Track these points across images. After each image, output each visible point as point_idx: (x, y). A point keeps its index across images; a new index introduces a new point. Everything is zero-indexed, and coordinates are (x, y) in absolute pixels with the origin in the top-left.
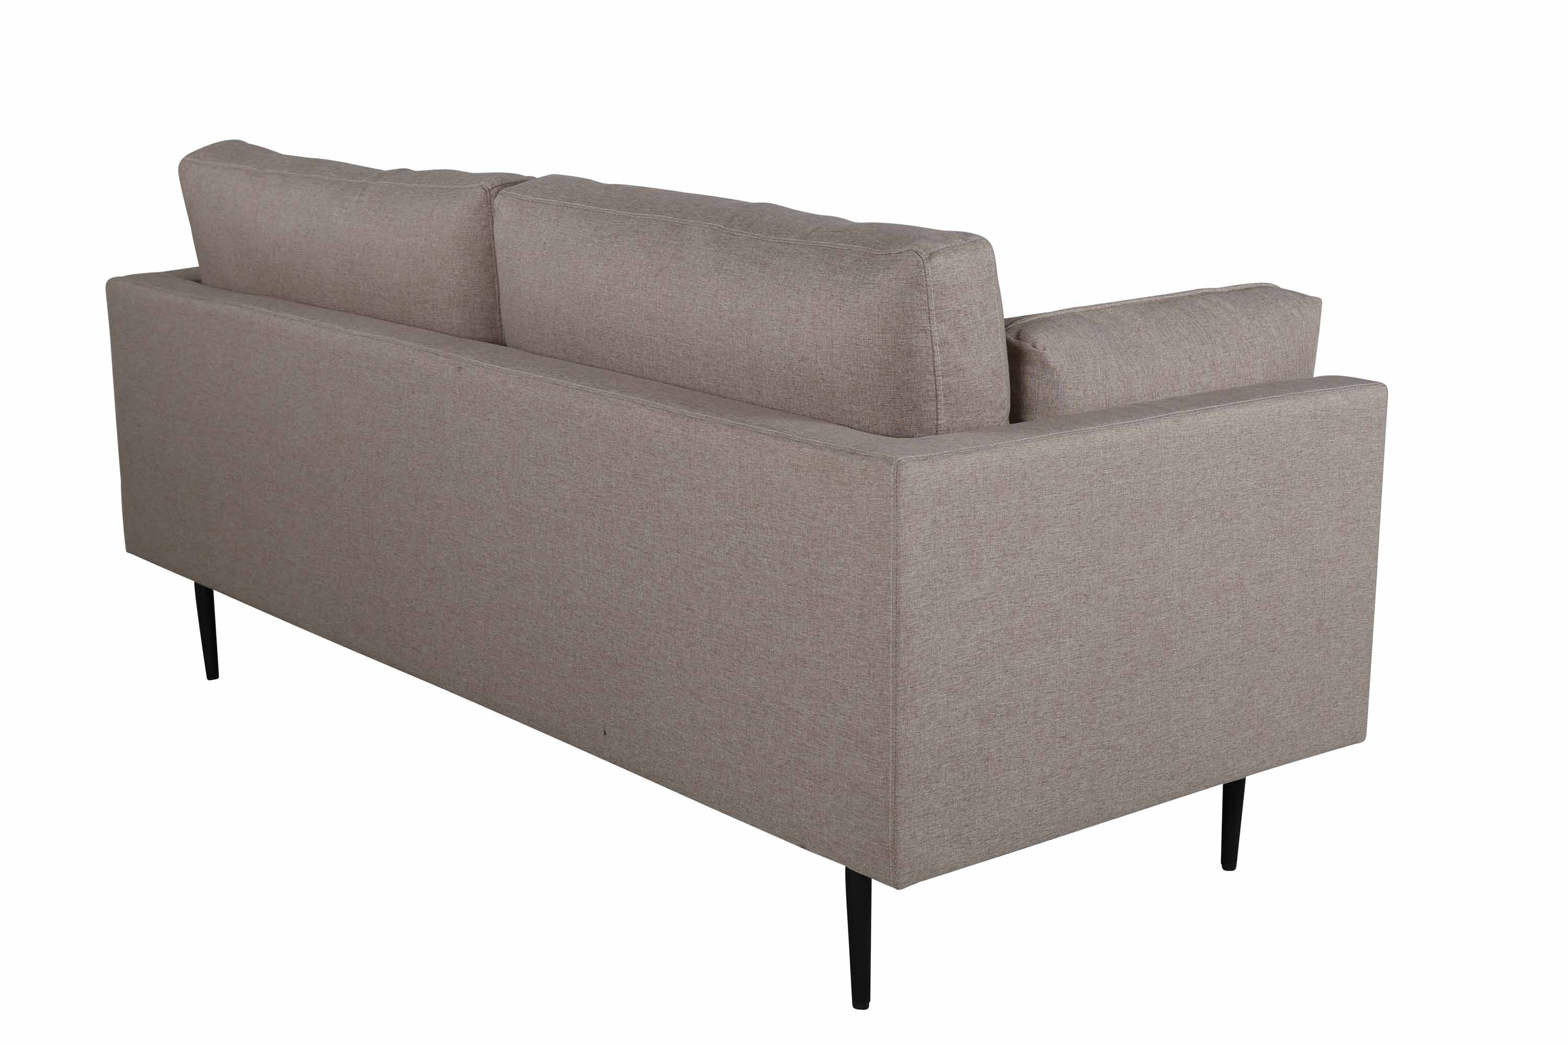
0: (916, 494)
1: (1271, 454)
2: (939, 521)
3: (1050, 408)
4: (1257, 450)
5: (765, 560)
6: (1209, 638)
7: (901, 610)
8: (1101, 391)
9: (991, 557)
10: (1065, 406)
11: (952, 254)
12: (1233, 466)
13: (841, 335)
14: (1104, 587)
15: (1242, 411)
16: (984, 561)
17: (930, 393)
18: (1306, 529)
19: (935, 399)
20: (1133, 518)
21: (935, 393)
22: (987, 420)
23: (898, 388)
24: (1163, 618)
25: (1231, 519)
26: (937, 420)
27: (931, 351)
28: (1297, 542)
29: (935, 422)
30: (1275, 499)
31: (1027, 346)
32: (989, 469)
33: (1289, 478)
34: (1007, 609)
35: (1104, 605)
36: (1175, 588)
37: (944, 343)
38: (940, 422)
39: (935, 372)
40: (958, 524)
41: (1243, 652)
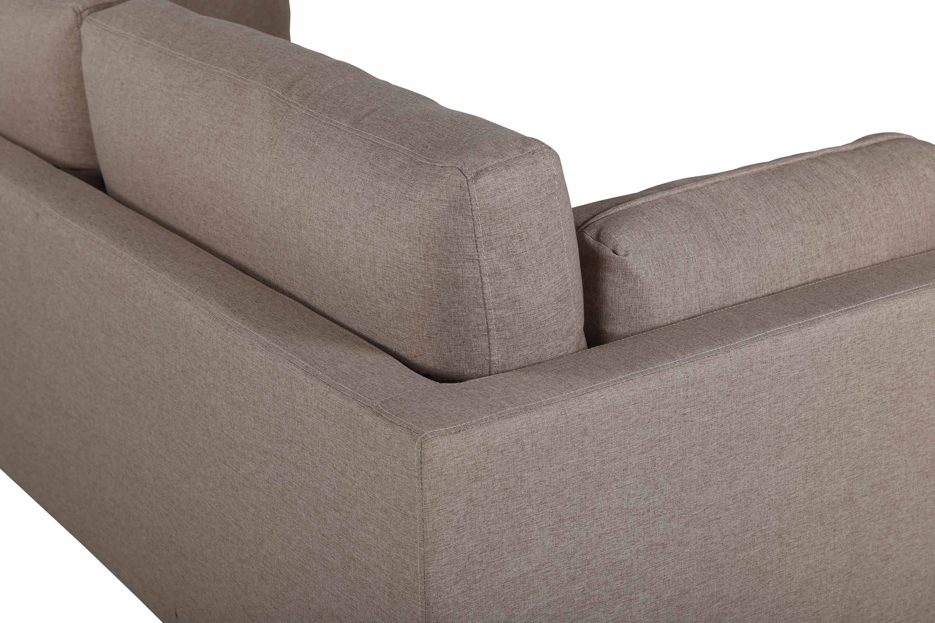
0: (446, 475)
1: (888, 359)
2: (477, 499)
3: (632, 318)
4: (871, 358)
5: (301, 501)
6: (811, 561)
7: (431, 601)
8: (693, 295)
9: (544, 525)
10: (651, 315)
11: (504, 171)
12: (843, 379)
13: (382, 254)
14: (685, 531)
15: (854, 318)
16: (535, 532)
17: (480, 327)
18: (929, 429)
19: (486, 333)
20: (720, 453)
21: (486, 328)
22: (552, 350)
23: (444, 321)
24: (757, 550)
25: (840, 434)
26: (490, 356)
27: (480, 283)
28: (917, 444)
29: (488, 358)
30: (893, 405)
31: (607, 251)
32: (539, 432)
33: (909, 380)
34: (565, 577)
35: (686, 551)
36: (772, 518)
37: (496, 273)
38: (493, 358)
39: (485, 304)
40: (501, 498)
41: (851, 567)
